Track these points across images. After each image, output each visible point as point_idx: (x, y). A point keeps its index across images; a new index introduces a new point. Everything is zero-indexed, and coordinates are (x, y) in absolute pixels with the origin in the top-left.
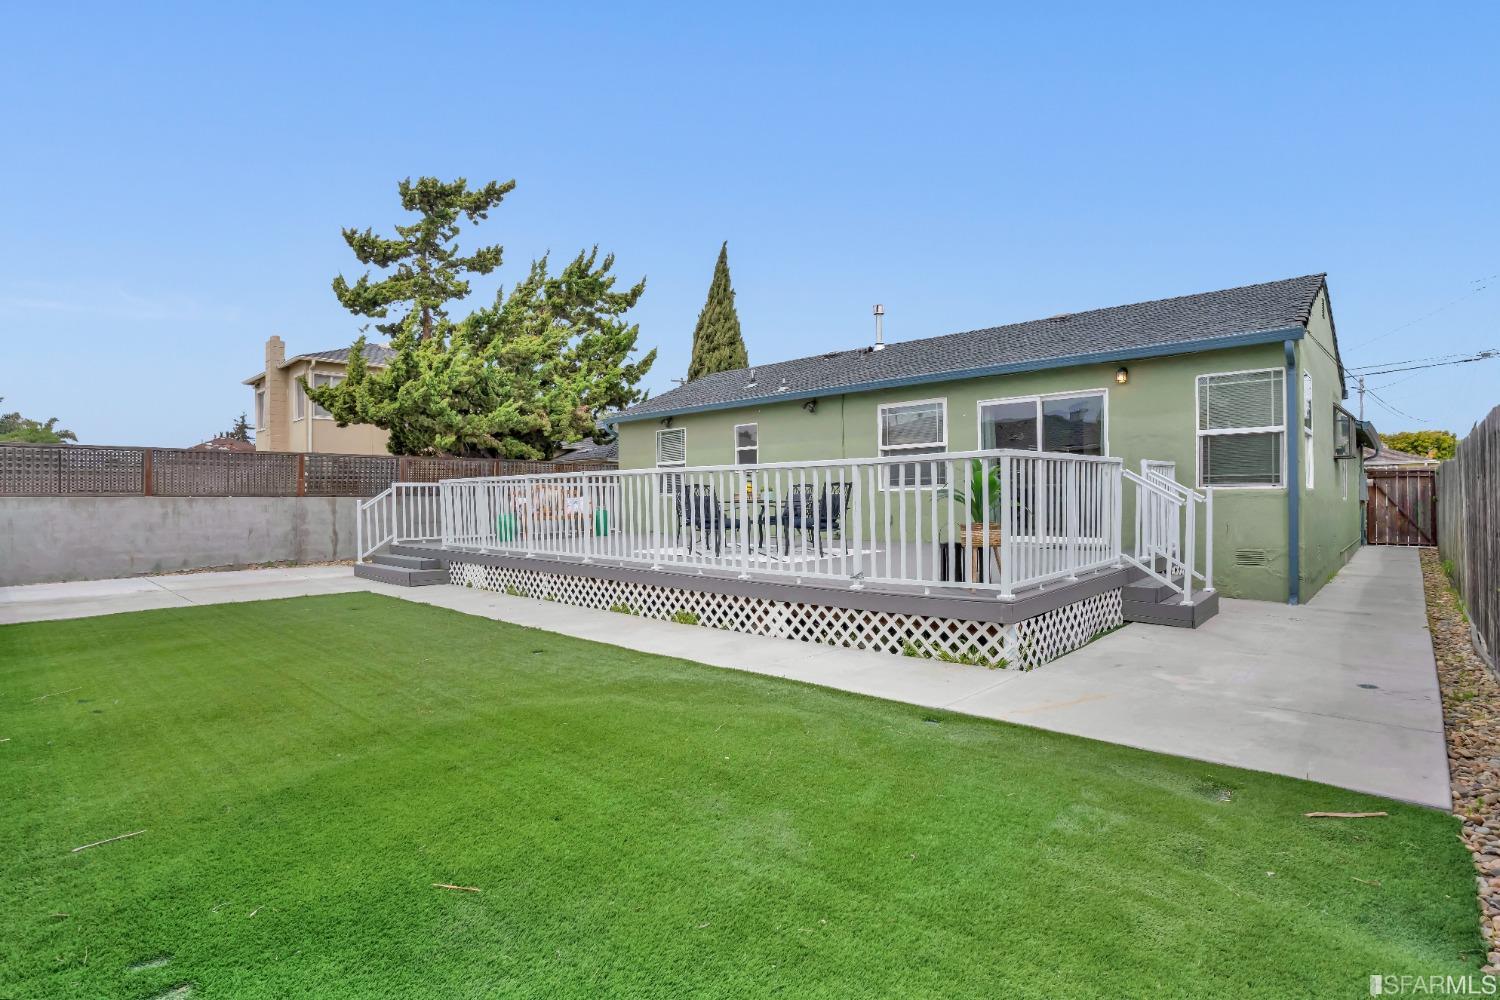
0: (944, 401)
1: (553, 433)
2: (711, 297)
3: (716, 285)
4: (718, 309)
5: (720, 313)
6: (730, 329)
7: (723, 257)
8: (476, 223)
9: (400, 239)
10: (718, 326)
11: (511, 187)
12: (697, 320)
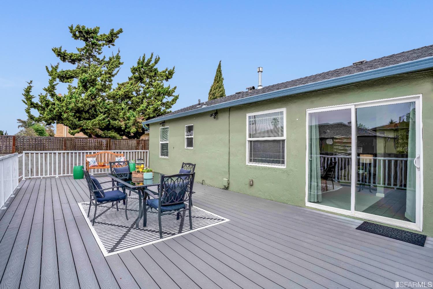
0: (284, 110)
1: (126, 128)
2: (215, 80)
3: (217, 76)
4: (217, 84)
5: (218, 86)
6: (221, 91)
7: (220, 66)
8: (109, 47)
9: (78, 52)
10: (217, 90)
11: (121, 31)
12: (210, 88)
